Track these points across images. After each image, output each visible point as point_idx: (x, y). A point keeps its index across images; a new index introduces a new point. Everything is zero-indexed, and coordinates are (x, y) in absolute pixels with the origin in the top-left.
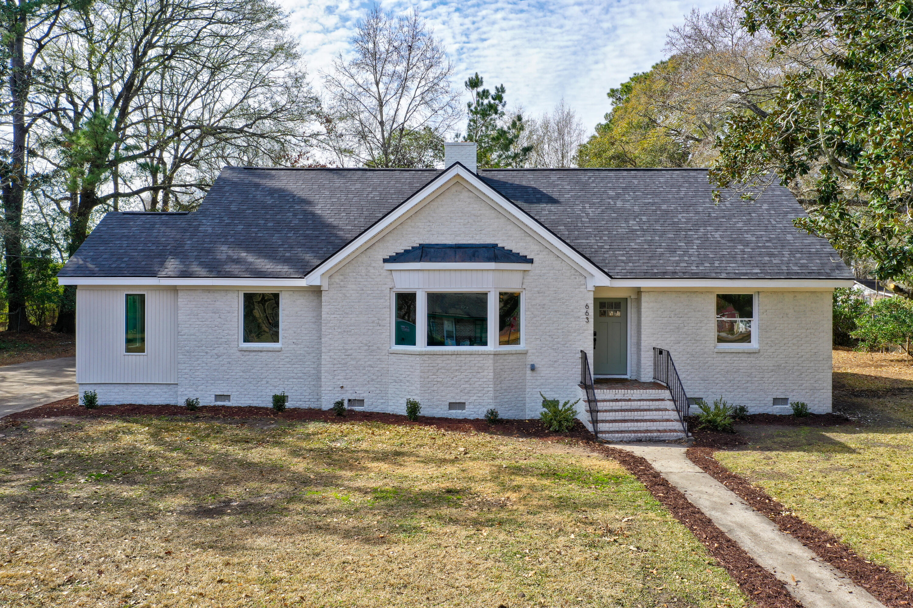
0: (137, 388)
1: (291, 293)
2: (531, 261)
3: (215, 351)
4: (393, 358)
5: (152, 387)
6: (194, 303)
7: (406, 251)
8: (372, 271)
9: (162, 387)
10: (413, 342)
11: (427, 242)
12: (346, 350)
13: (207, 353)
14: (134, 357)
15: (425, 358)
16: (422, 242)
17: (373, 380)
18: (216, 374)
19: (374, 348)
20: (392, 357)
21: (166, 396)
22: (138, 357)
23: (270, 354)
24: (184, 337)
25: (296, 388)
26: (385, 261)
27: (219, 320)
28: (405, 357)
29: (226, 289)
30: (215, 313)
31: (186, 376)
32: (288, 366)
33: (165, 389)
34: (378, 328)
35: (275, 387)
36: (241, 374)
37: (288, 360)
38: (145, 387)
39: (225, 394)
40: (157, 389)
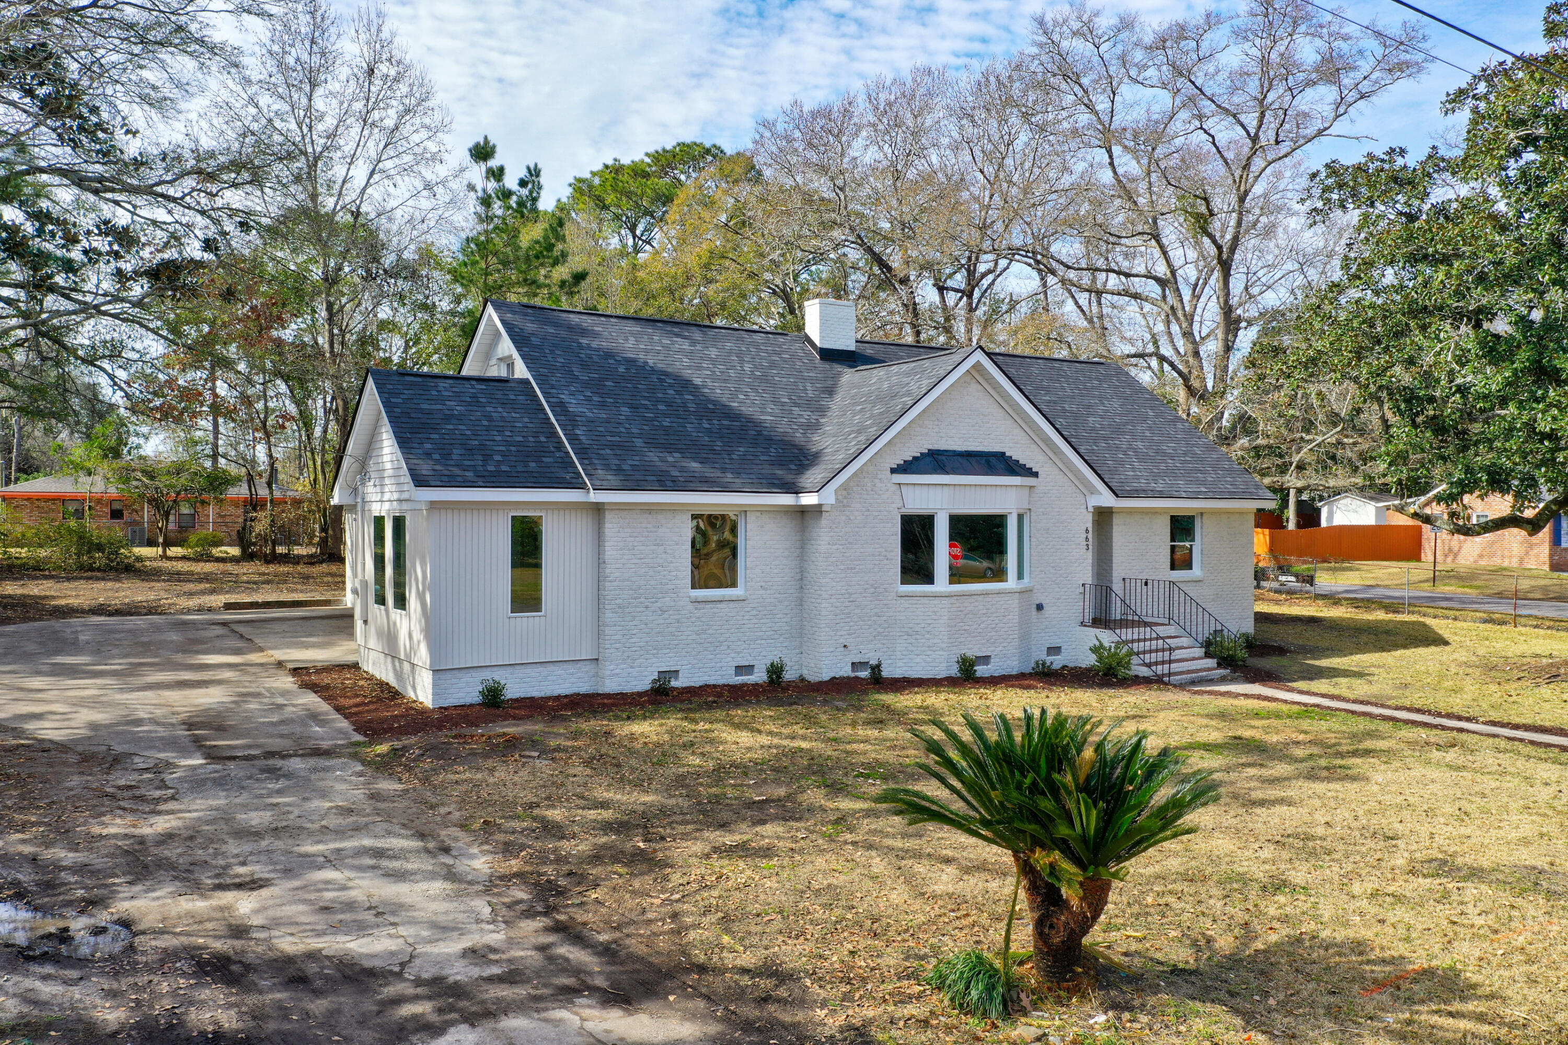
0: (528, 670)
1: (758, 514)
2: (1036, 475)
3: (659, 604)
4: (905, 603)
5: (551, 668)
6: (629, 530)
7: (915, 458)
8: (879, 485)
9: (566, 666)
10: (928, 578)
11: (936, 447)
12: (851, 594)
13: (647, 607)
14: (526, 620)
15: (953, 600)
16: (931, 447)
17: (879, 634)
18: (660, 638)
19: (881, 590)
20: (903, 601)
21: (572, 680)
22: (531, 619)
23: (732, 605)
24: (615, 584)
25: (764, 653)
26: (893, 471)
27: (664, 556)
28: (925, 600)
29: (674, 509)
30: (658, 545)
31: (618, 645)
32: (755, 621)
33: (571, 668)
34: (886, 562)
35: (738, 653)
36: (694, 637)
37: (754, 612)
38: (540, 669)
39: (673, 669)
40: (558, 670)
